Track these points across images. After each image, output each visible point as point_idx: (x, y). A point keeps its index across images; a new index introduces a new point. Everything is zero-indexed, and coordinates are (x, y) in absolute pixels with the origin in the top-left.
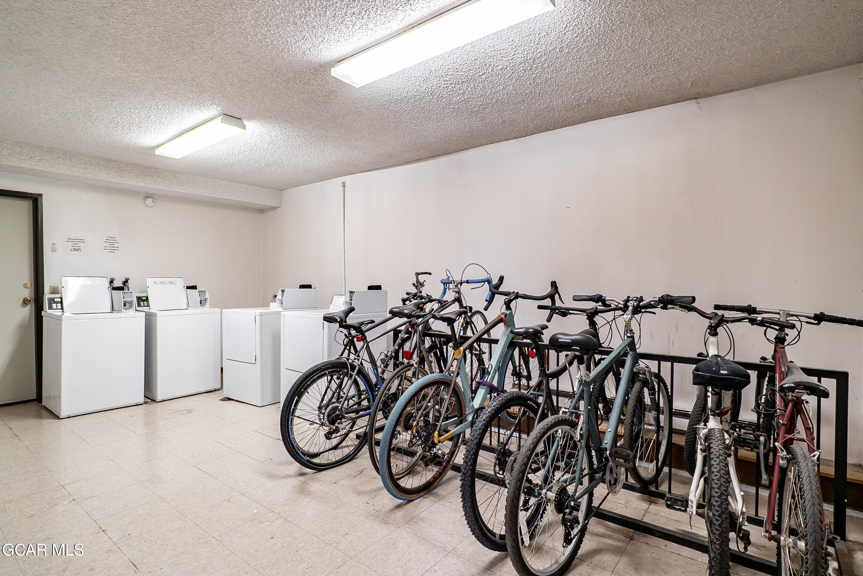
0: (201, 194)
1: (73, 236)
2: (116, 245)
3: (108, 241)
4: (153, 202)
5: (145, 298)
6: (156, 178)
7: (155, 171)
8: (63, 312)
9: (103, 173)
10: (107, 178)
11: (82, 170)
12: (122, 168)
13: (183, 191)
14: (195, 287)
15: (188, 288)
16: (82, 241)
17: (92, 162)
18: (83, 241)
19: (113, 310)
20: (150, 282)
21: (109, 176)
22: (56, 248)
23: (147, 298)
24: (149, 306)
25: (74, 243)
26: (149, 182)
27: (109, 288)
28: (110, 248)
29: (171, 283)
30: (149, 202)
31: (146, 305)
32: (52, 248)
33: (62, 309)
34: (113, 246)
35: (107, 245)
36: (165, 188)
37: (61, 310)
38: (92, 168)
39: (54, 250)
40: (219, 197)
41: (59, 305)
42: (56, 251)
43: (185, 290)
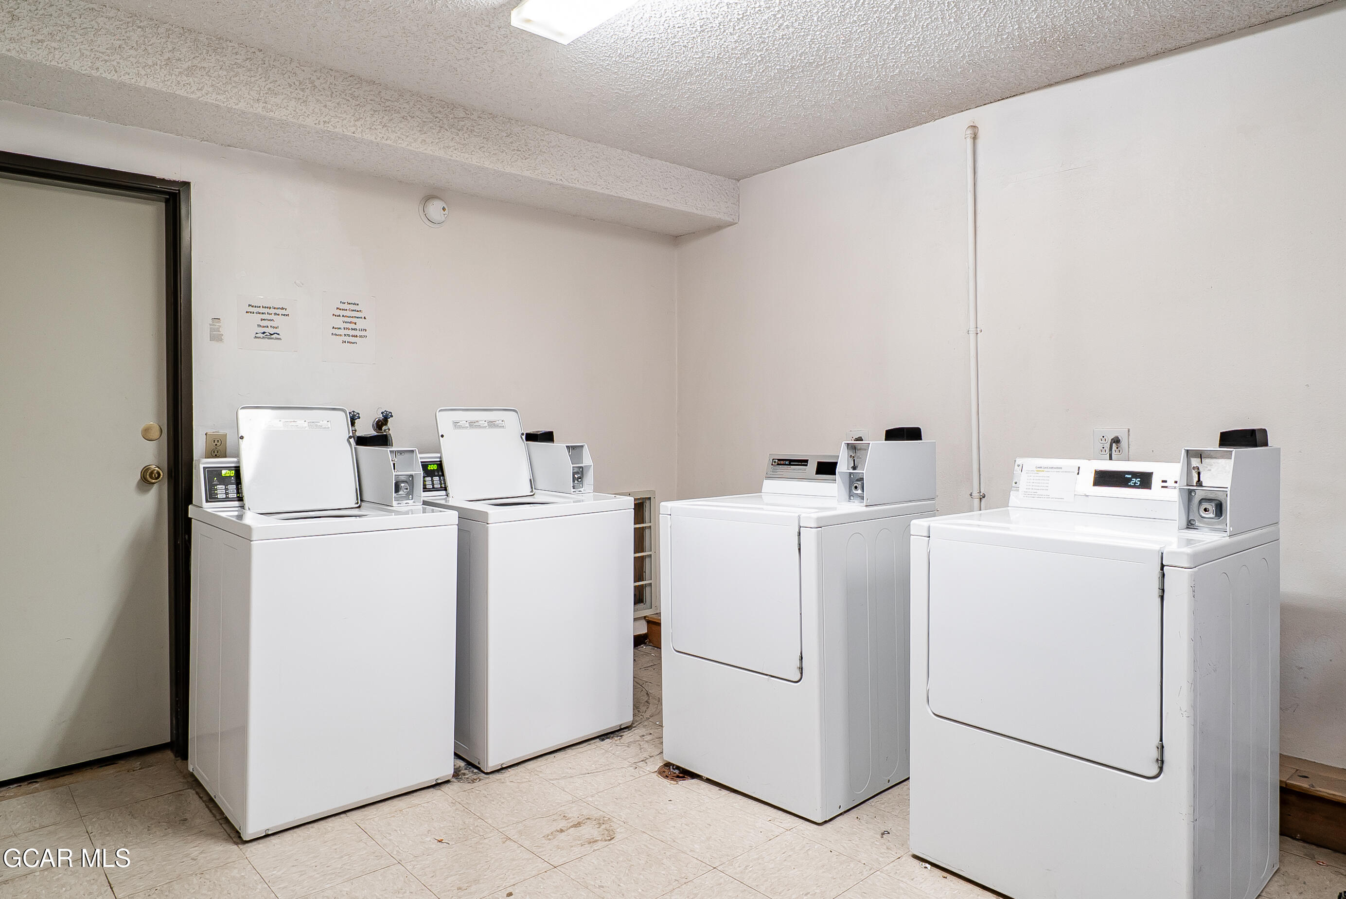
0: (566, 183)
1: (260, 299)
2: (361, 324)
3: (342, 313)
4: (444, 209)
5: (435, 467)
6: (466, 136)
7: (462, 115)
8: (243, 507)
9: (344, 116)
10: (354, 129)
11: (293, 103)
12: (387, 104)
13: (527, 174)
14: (548, 437)
15: (531, 437)
16: (282, 311)
17: (317, 83)
18: (284, 312)
19: (362, 500)
20: (445, 421)
21: (358, 124)
22: (222, 331)
23: (440, 465)
24: (445, 489)
25: (264, 317)
26: (451, 144)
27: (352, 440)
28: (347, 332)
29: (492, 424)
30: (435, 209)
31: (437, 486)
32: (211, 330)
33: (240, 499)
34: (353, 326)
35: (339, 322)
36: (487, 164)
37: (236, 503)
38: (318, 101)
39: (216, 337)
40: (607, 192)
41: (232, 488)
42: (221, 340)
43: (521, 445)
